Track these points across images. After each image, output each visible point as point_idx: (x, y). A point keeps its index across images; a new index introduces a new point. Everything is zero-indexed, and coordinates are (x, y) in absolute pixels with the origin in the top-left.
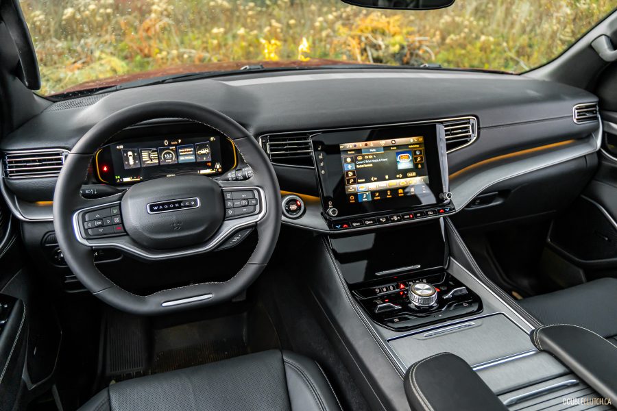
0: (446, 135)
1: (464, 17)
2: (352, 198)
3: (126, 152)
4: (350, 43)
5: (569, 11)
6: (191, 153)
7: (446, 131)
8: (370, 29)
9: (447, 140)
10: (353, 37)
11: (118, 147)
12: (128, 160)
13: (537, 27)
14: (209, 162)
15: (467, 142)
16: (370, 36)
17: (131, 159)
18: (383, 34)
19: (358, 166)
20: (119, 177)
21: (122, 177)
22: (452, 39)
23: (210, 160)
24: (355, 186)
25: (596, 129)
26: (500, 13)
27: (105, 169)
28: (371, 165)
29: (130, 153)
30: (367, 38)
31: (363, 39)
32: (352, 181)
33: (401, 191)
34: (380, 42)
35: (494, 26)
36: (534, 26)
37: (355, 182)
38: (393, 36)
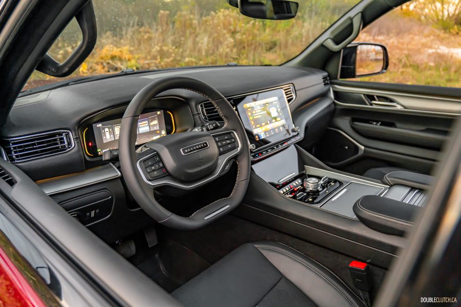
0: (286, 95)
1: (168, 46)
2: (257, 137)
3: (104, 129)
4: (96, 68)
5: (232, 40)
6: (147, 125)
7: (286, 93)
8: (109, 56)
9: (287, 97)
10: (97, 63)
11: (98, 126)
12: (105, 135)
13: (216, 51)
14: (158, 130)
15: (292, 99)
16: (110, 62)
17: (107, 134)
18: (120, 59)
19: (255, 117)
20: (100, 150)
21: (102, 150)
22: (166, 62)
23: (158, 129)
24: (257, 129)
25: (329, 90)
26: (190, 43)
27: (90, 144)
28: (260, 116)
29: (107, 130)
30: (108, 63)
31: (105, 64)
32: (254, 127)
33: (276, 130)
34: (119, 65)
35: (188, 52)
36: (213, 51)
37: (256, 128)
38: (129, 60)
